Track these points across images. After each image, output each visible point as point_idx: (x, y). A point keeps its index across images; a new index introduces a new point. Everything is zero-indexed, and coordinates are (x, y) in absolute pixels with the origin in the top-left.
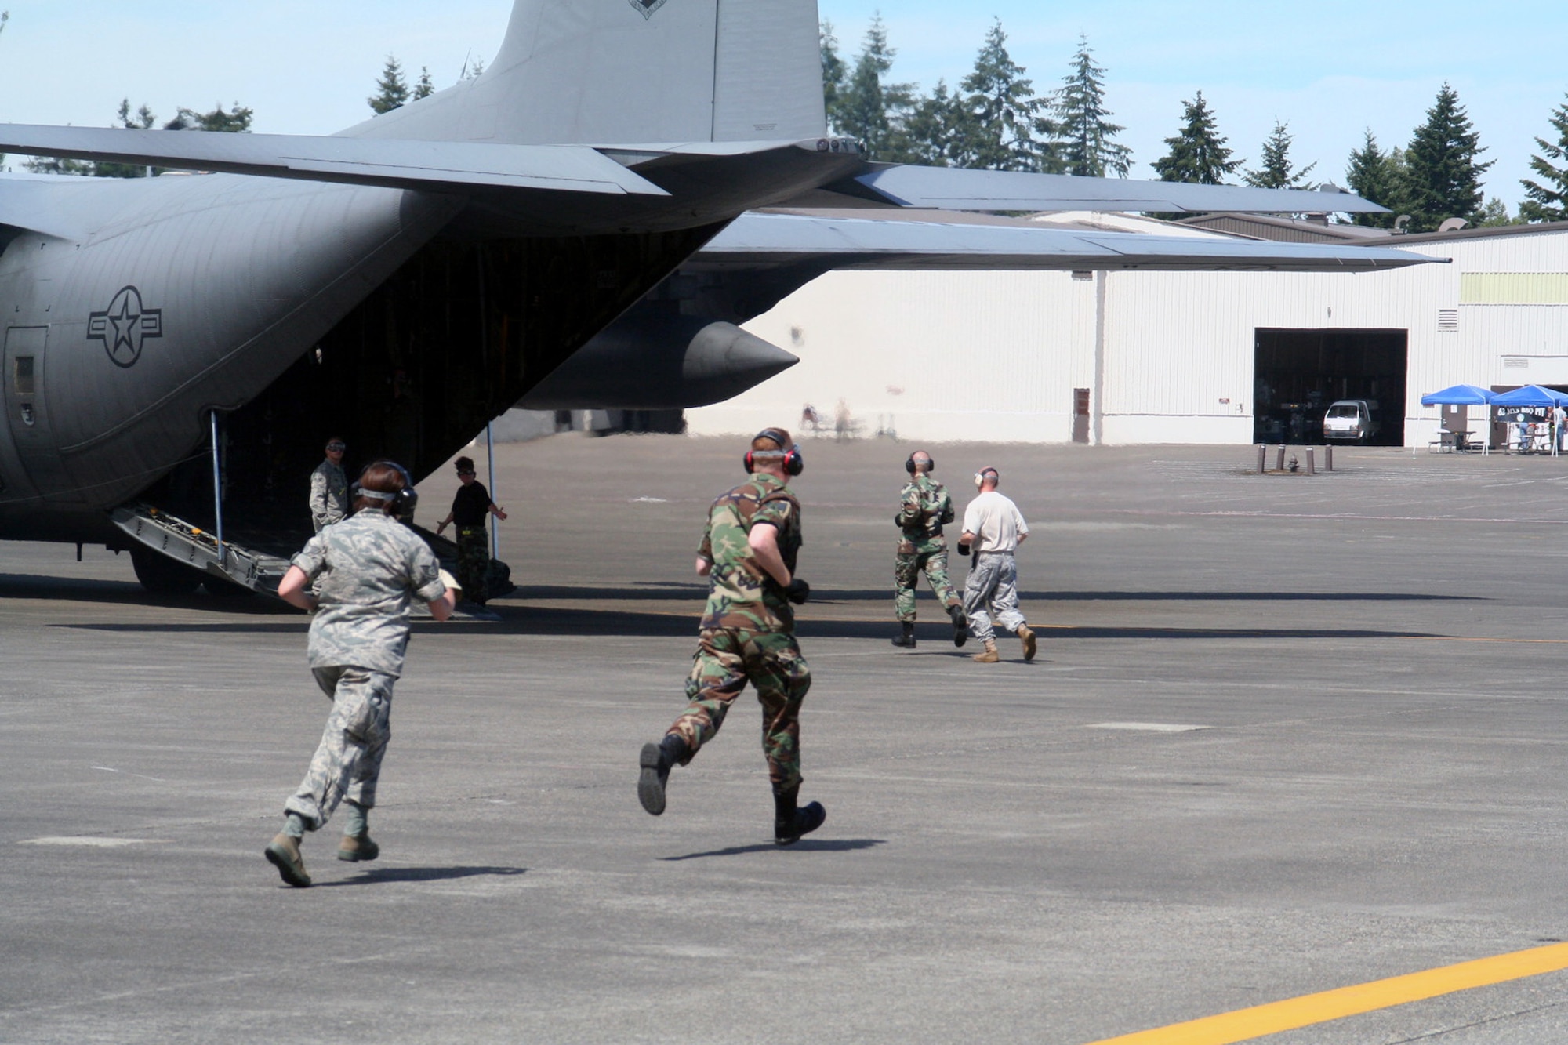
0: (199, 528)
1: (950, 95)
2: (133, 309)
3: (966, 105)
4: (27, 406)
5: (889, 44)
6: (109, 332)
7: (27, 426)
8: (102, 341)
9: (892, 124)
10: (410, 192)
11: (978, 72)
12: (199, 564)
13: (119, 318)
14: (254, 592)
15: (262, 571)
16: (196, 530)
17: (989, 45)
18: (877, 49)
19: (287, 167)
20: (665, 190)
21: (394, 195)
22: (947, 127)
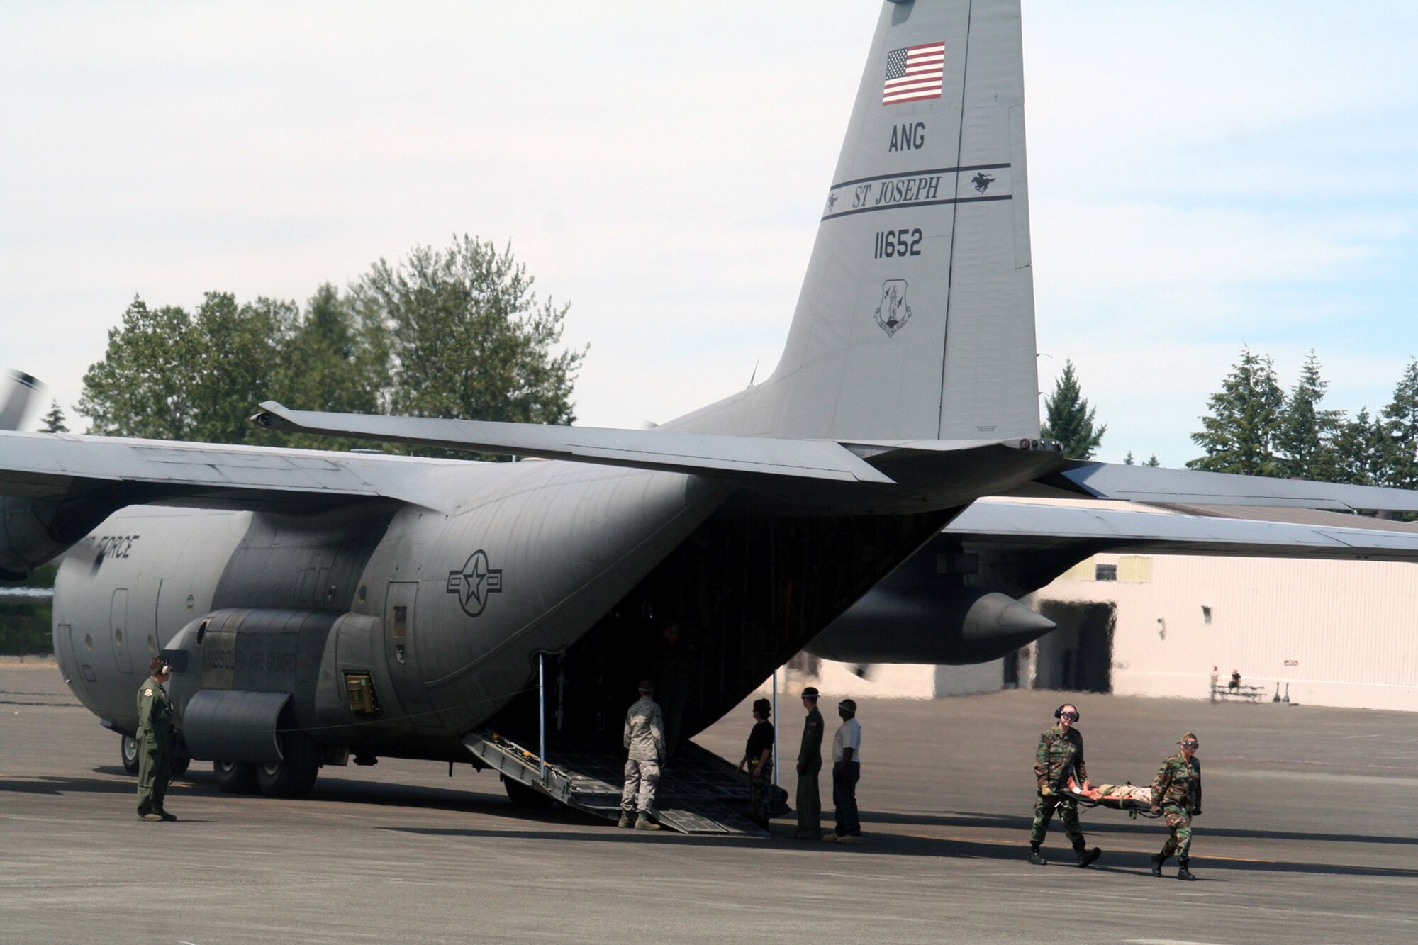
0: (530, 751)
1: (1371, 420)
2: (481, 570)
3: (1385, 429)
4: (401, 647)
5: (1323, 376)
6: (463, 588)
7: (400, 663)
8: (457, 594)
9: (1322, 443)
10: (693, 476)
11: (1395, 402)
12: (527, 782)
13: (471, 576)
14: (568, 806)
15: (575, 788)
16: (527, 753)
17: (1407, 378)
18: (1312, 381)
19: (571, 453)
20: (892, 479)
21: (680, 479)
22: (1368, 446)
